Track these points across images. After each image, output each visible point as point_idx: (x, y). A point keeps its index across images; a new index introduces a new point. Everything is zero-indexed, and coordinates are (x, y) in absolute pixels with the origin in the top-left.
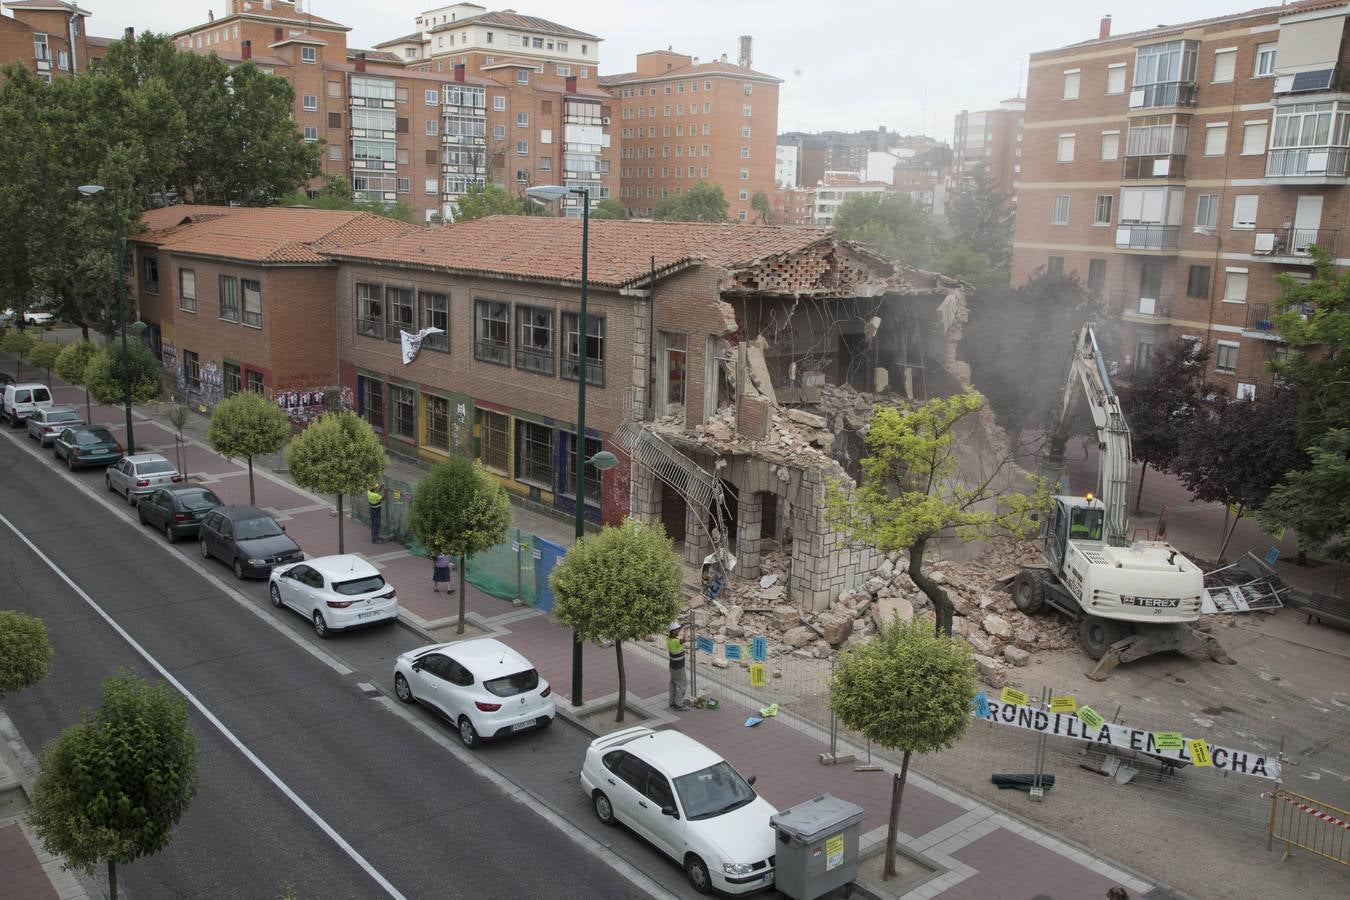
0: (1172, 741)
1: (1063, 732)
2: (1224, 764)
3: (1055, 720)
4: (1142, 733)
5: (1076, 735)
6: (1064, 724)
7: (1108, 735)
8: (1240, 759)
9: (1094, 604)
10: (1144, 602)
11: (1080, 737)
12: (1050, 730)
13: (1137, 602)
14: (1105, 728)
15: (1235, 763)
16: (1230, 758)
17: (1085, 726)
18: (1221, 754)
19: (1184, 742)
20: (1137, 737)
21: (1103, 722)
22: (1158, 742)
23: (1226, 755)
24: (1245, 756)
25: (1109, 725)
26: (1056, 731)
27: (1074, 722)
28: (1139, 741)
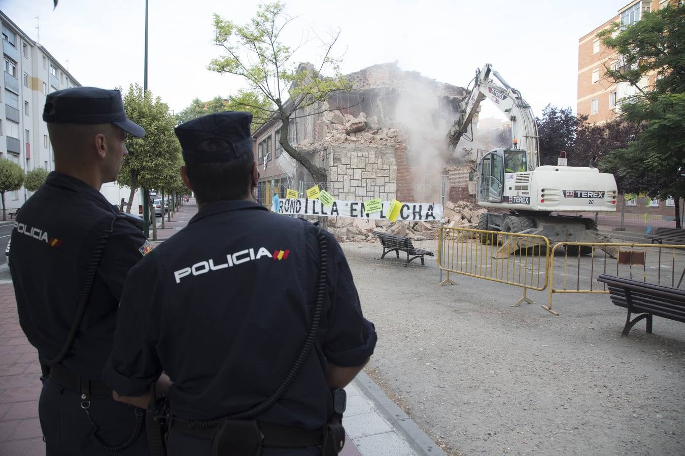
0: (375, 205)
1: (310, 212)
2: (408, 216)
3: (305, 204)
4: (357, 204)
5: (318, 213)
6: (310, 205)
7: (336, 209)
8: (417, 210)
9: (542, 201)
10: (581, 194)
11: (320, 214)
12: (302, 212)
13: (576, 195)
14: (335, 204)
15: (414, 213)
16: (411, 211)
17: (322, 205)
18: (405, 208)
19: (382, 205)
20: (355, 206)
21: (334, 199)
22: (367, 208)
23: (408, 208)
24: (420, 206)
25: (337, 201)
26: (306, 212)
27: (316, 203)
28: (356, 210)
